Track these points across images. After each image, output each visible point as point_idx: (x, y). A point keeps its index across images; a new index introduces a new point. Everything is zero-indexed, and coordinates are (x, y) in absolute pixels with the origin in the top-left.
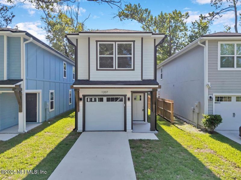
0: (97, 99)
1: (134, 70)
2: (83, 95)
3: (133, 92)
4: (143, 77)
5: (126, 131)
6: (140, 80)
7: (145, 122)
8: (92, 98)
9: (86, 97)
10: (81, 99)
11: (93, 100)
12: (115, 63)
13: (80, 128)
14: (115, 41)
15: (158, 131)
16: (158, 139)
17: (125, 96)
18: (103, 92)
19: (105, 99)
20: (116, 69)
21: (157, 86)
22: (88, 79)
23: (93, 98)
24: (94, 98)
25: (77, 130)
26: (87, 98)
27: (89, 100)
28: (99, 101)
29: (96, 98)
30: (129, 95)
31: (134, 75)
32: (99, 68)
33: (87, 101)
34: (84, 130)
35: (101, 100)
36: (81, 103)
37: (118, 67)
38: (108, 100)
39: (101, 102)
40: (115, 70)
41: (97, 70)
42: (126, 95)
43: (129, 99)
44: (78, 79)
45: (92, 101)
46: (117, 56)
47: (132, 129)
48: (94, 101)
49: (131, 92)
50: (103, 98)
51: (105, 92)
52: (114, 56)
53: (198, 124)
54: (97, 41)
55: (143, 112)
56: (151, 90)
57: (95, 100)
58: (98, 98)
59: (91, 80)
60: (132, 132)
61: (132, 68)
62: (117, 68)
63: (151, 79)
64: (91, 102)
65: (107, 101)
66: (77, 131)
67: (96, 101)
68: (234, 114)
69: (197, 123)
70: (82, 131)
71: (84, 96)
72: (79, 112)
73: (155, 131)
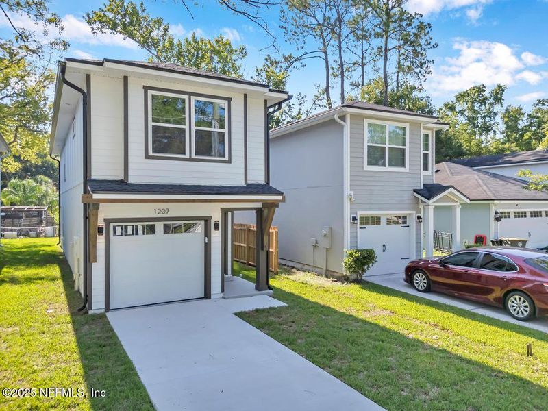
0: (140, 229)
1: (229, 161)
2: (105, 220)
3: (225, 212)
4: (248, 178)
5: (210, 298)
6: (242, 183)
8: (126, 227)
9: (112, 225)
10: (100, 230)
11: (130, 230)
12: (190, 143)
13: (98, 304)
14: (190, 94)
16: (287, 305)
17: (207, 220)
18: (157, 211)
19: (159, 227)
20: (192, 157)
21: (280, 198)
22: (121, 177)
23: (129, 226)
24: (133, 226)
26: (115, 227)
27: (118, 232)
28: (144, 234)
29: (137, 226)
30: (217, 217)
31: (229, 174)
32: (150, 153)
33: (115, 234)
34: (108, 308)
35: (151, 230)
36: (101, 240)
37: (197, 154)
38: (167, 229)
39: (152, 236)
40: (190, 159)
41: (147, 157)
42: (211, 218)
43: (216, 226)
44: (93, 178)
45: (126, 234)
46: (194, 128)
47: (222, 291)
48: (133, 234)
49: (222, 209)
50: (155, 225)
51: (161, 210)
52: (186, 127)
53: (327, 270)
54: (146, 88)
56: (259, 205)
57: (135, 232)
58: (143, 226)
59: (131, 180)
60: (223, 297)
61: (227, 158)
62: (194, 156)
63: (260, 182)
64: (124, 237)
65: (166, 232)
66: (91, 312)
67: (137, 234)
68: (384, 246)
69: (325, 269)
70: (103, 310)
71: (108, 221)
72: (96, 262)
73: (267, 290)
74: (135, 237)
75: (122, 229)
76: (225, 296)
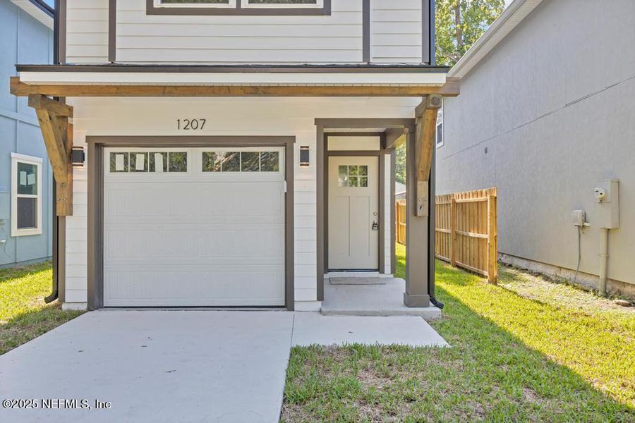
0: (159, 161)
2: (88, 139)
4: (372, 53)
5: (293, 310)
7: (382, 276)
8: (133, 155)
9: (107, 152)
10: (79, 157)
11: (140, 161)
13: (76, 291)
15: (440, 306)
16: (448, 346)
17: (287, 142)
18: (183, 124)
19: (194, 156)
20: (243, 6)
23: (141, 155)
24: (146, 154)
25: (63, 300)
26: (113, 155)
27: (120, 165)
28: (165, 169)
29: (152, 154)
30: (307, 137)
32: (157, 4)
33: (113, 169)
34: (96, 300)
35: (178, 164)
36: (80, 175)
38: (210, 164)
39: (178, 175)
40: (239, 11)
41: (151, 10)
42: (293, 139)
43: (305, 156)
45: (134, 170)
47: (320, 297)
48: (145, 170)
49: (317, 121)
50: (184, 155)
51: (190, 123)
53: (607, 279)
57: (150, 166)
58: (164, 154)
60: (320, 311)
61: (320, 4)
62: (245, 3)
63: (408, 62)
64: (130, 175)
65: (207, 168)
66: (65, 307)
67: (152, 169)
69: (602, 276)
70: (84, 307)
71: (98, 145)
72: (71, 214)
73: (428, 306)
74: (149, 174)
75: (126, 158)
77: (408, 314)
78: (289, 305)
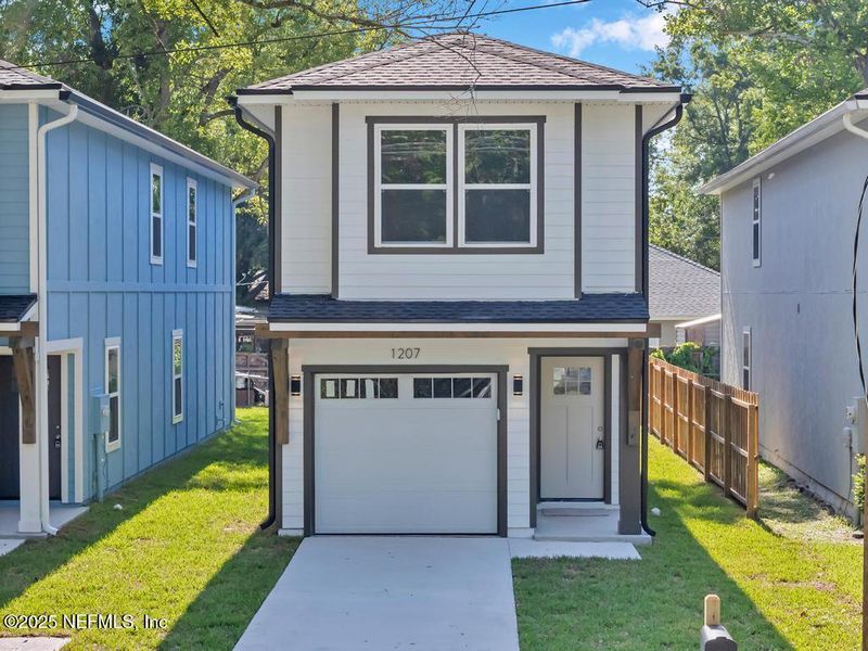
0: (370, 386)
1: (540, 250)
2: (305, 368)
3: (537, 355)
4: (584, 283)
5: (506, 536)
6: (569, 295)
7: (608, 507)
8: (344, 381)
9: (318, 378)
10: (295, 386)
11: (351, 390)
12: (456, 217)
13: (293, 520)
14: (455, 120)
15: (652, 533)
17: (501, 370)
18: (398, 353)
19: (406, 383)
20: (459, 246)
21: (641, 328)
22: (328, 290)
23: (350, 381)
24: (357, 380)
25: (280, 526)
26: (323, 382)
27: (331, 391)
28: (376, 394)
29: (363, 381)
30: (520, 367)
31: (539, 277)
32: (378, 243)
33: (324, 396)
34: (309, 529)
35: (388, 390)
36: (296, 405)
37: (469, 238)
38: (421, 390)
40: (455, 250)
41: (372, 250)
42: (506, 368)
43: (518, 386)
44: (284, 290)
45: (344, 396)
46: (463, 187)
47: (533, 524)
48: (356, 396)
49: (530, 350)
50: (397, 379)
51: (405, 352)
52: (448, 187)
54: (371, 121)
55: (598, 454)
56: (622, 343)
57: (361, 392)
58: (375, 380)
59: (343, 296)
60: (533, 538)
61: (533, 243)
62: (462, 243)
63: (622, 291)
64: (340, 401)
65: (418, 394)
66: (281, 533)
67: (364, 395)
70: (301, 533)
71: (310, 371)
72: (287, 443)
73: (639, 533)
74: (360, 401)
75: (336, 385)
76: (537, 536)
77: (619, 540)
78: (502, 531)
